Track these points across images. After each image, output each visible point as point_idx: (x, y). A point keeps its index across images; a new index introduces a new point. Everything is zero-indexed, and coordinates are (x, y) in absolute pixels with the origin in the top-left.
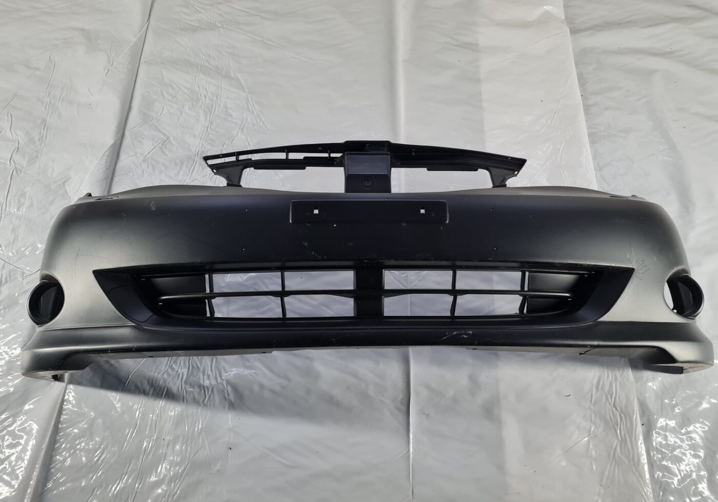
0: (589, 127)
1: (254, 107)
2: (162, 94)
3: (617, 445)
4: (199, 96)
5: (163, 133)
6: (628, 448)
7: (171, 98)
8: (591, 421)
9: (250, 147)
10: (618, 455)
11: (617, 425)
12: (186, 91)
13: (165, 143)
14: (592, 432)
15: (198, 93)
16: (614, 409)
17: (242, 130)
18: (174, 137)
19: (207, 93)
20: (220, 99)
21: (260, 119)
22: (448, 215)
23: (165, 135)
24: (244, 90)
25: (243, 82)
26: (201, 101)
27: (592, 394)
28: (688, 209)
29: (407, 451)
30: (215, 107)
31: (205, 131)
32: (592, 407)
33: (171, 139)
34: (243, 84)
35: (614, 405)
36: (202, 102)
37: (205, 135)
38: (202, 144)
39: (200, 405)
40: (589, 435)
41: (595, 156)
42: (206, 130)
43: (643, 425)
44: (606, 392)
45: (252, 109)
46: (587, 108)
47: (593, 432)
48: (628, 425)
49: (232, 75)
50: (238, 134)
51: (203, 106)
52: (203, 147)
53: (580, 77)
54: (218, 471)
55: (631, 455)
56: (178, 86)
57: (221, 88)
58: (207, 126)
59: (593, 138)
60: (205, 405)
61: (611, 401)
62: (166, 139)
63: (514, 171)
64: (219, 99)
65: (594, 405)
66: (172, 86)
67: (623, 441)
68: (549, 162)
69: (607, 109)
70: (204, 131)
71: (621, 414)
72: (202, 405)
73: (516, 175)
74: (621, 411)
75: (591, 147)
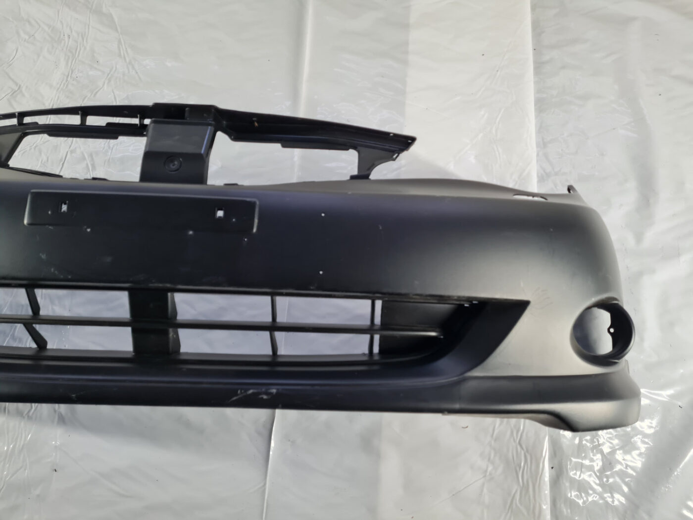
0: (538, 91)
1: (127, 51)
2: (18, 33)
3: (516, 491)
4: (62, 35)
5: (13, 80)
6: (529, 497)
7: (27, 37)
8: (489, 460)
9: (116, 103)
10: (516, 505)
11: (520, 468)
12: (46, 28)
13: (15, 94)
14: (488, 474)
15: (60, 32)
16: (519, 448)
17: (110, 81)
18: (27, 87)
19: (72, 32)
20: (87, 39)
21: (133, 68)
22: (256, 221)
23: (16, 84)
24: (117, 30)
25: (116, 20)
26: (63, 42)
27: (494, 427)
28: (648, 201)
29: (262, 484)
30: (80, 49)
31: (65, 81)
32: (493, 442)
33: (24, 89)
34: (117, 23)
35: (520, 443)
36: (65, 43)
37: (64, 85)
38: (58, 97)
39: (24, 417)
40: (485, 476)
41: (541, 128)
42: (65, 78)
43: (552, 468)
44: (512, 426)
45: (124, 54)
46: (539, 66)
47: (490, 474)
48: (533, 467)
49: (104, 10)
50: (103, 85)
51: (65, 49)
52: (59, 101)
53: (536, 25)
54: (38, 496)
55: (532, 506)
56: (37, 22)
57: (89, 26)
58: (67, 74)
59: (541, 105)
60: (29, 418)
61: (517, 437)
62: (17, 89)
63: (394, 152)
64: (85, 41)
65: (495, 440)
66: (29, 22)
67: (525, 488)
68: (481, 134)
69: (563, 67)
70: (63, 81)
71: (527, 454)
72: (26, 417)
73: (394, 160)
74: (527, 451)
75: (536, 117)
